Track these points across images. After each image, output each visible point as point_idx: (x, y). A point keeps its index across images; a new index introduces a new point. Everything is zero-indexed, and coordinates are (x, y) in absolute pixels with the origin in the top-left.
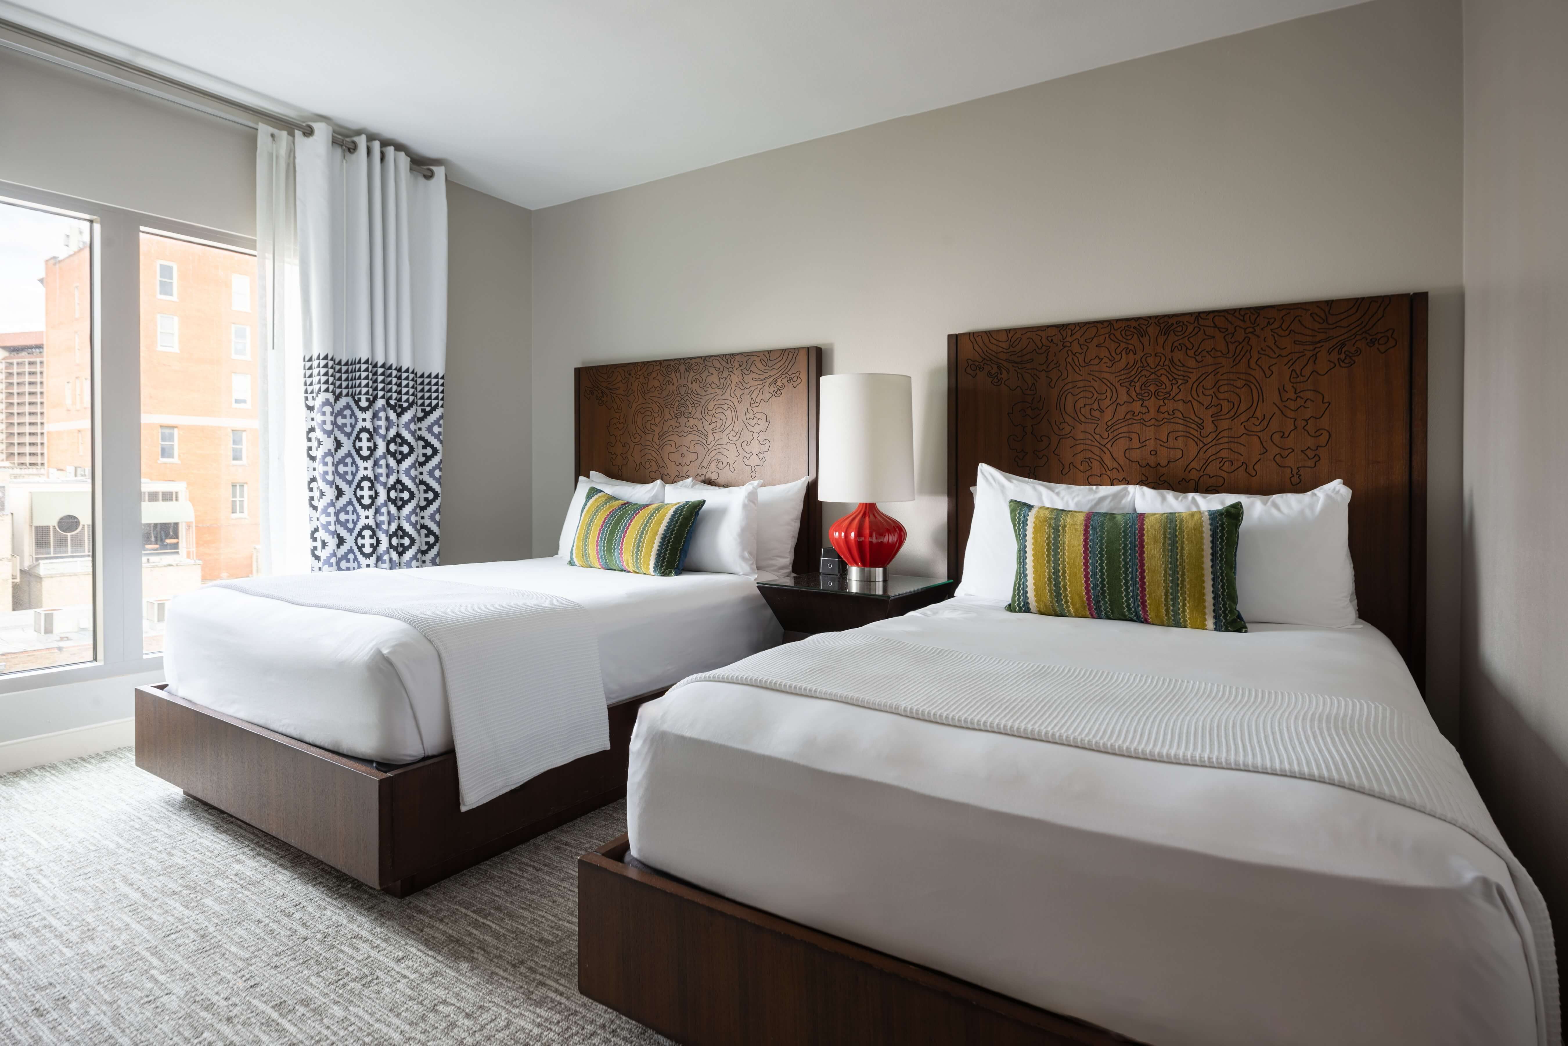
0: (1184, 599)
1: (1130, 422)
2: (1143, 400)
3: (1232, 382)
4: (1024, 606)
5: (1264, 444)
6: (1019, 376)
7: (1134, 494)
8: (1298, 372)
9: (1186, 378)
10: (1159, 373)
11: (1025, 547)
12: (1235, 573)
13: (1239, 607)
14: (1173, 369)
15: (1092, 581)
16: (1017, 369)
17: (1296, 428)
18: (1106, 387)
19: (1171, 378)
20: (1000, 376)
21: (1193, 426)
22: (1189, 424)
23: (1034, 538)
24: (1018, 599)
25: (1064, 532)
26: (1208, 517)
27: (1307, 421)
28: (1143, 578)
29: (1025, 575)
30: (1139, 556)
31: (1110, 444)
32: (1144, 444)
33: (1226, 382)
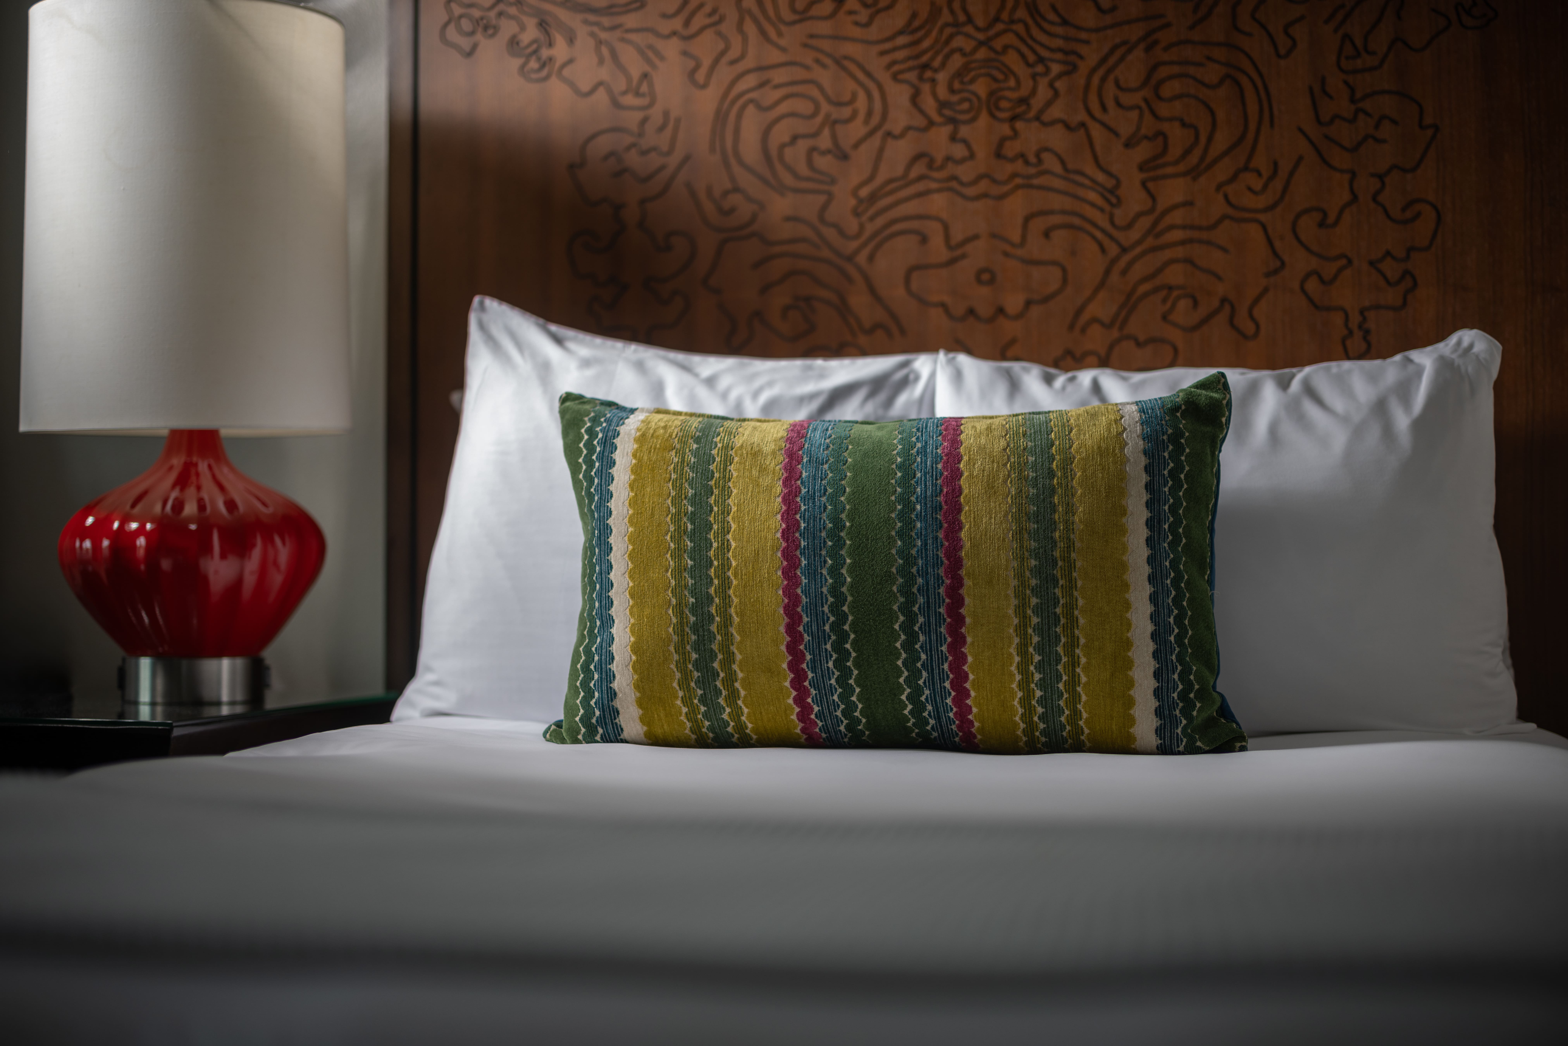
0: (1074, 663)
1: (920, 186)
2: (952, 121)
3: (1192, 70)
4: (602, 721)
5: (1278, 244)
6: (605, 51)
7: (933, 376)
8: (1359, 42)
9: (1072, 58)
10: (998, 44)
11: (606, 531)
12: (1211, 582)
13: (1222, 686)
14: (1035, 32)
15: (808, 626)
16: (595, 29)
17: (1355, 198)
18: (851, 85)
19: (1031, 58)
20: (545, 53)
21: (1092, 196)
22: (1081, 192)
23: (633, 503)
24: (586, 701)
25: (726, 477)
26: (1137, 416)
27: (1381, 177)
28: (957, 602)
29: (608, 622)
30: (947, 537)
31: (865, 253)
32: (958, 252)
33: (1176, 69)
